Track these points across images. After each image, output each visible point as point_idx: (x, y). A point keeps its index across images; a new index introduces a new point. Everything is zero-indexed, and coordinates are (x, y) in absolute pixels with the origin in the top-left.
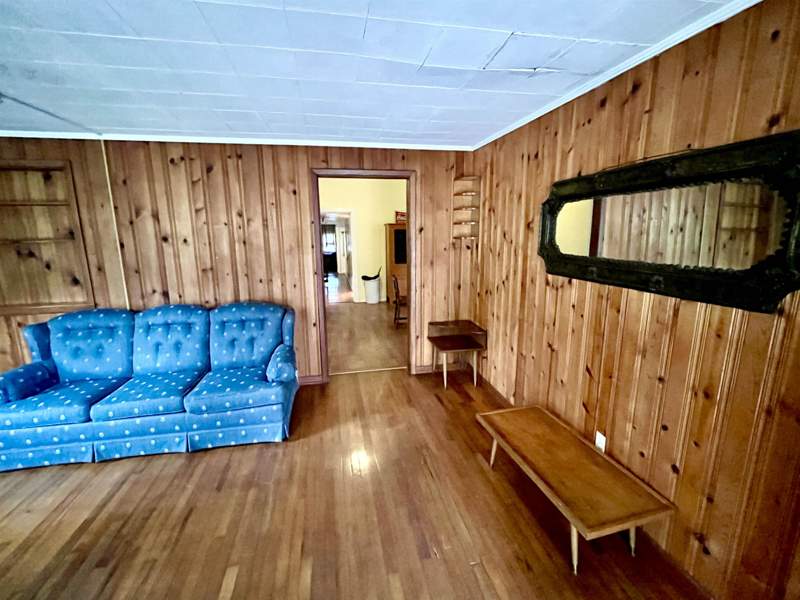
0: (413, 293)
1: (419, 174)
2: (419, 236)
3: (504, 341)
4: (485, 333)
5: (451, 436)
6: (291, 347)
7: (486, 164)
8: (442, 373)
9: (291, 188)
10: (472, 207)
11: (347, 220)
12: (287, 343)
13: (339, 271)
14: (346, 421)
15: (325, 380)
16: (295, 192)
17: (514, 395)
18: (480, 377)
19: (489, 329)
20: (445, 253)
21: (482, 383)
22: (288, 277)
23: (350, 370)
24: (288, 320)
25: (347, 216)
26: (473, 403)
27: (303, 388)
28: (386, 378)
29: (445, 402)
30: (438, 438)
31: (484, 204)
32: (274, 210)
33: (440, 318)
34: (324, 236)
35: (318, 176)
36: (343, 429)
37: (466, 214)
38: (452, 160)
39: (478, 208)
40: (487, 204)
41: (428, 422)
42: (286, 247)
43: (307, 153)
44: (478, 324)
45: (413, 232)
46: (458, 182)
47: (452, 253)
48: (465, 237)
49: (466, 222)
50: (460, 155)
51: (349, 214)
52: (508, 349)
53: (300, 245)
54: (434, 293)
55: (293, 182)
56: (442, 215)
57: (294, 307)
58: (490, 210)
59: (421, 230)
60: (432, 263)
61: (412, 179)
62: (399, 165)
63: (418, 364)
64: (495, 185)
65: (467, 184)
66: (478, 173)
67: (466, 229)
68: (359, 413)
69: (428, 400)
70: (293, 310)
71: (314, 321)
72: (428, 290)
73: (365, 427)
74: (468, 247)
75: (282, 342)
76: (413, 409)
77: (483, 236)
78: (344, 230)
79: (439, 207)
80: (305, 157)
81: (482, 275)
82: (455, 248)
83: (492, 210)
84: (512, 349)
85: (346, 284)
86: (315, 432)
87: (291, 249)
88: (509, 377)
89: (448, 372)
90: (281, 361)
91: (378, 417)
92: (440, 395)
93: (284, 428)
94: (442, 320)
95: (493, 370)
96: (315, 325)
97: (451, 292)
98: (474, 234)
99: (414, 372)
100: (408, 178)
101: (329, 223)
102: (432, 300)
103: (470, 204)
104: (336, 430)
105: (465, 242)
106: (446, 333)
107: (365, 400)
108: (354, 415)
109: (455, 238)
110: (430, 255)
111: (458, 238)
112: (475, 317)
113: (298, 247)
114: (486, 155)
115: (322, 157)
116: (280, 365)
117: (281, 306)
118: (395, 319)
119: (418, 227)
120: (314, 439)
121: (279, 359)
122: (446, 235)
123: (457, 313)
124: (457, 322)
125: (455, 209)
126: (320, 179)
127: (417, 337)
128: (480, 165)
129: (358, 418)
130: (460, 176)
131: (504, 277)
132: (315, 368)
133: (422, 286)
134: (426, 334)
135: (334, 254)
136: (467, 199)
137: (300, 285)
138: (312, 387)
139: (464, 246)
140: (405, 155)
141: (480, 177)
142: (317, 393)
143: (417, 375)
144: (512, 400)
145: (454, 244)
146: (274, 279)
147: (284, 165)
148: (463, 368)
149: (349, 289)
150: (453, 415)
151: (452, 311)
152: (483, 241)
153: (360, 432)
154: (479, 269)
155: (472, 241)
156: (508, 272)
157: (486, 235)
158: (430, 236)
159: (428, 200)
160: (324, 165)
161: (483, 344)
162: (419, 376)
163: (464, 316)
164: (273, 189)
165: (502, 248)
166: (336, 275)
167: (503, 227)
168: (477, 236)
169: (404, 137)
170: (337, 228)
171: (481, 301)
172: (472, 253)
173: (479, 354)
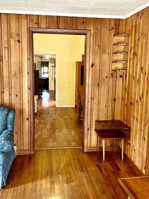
0: (87, 102)
1: (92, 32)
2: (91, 69)
3: (140, 134)
4: (129, 129)
5: (104, 191)
6: (12, 132)
7: (132, 27)
8: (102, 152)
9: (17, 39)
10: (124, 52)
11: (55, 59)
12: (9, 129)
13: (50, 89)
14: (42, 178)
15: (32, 153)
16: (19, 41)
17: (145, 168)
18: (125, 156)
19: (132, 126)
20: (106, 79)
21: (127, 160)
22: (13, 90)
23: (47, 147)
24: (11, 116)
25: (54, 57)
26: (120, 172)
27: (18, 157)
28: (68, 153)
29: (103, 170)
30: (96, 192)
31: (131, 50)
32: (7, 51)
33: (102, 118)
34: (42, 68)
35: (33, 32)
36: (38, 183)
37: (120, 57)
38: (113, 24)
39: (127, 53)
40: (132, 50)
41: (90, 182)
42: (13, 73)
43: (27, 19)
44: (125, 123)
45: (88, 66)
46: (116, 38)
47: (111, 80)
48: (119, 71)
49: (120, 61)
50: (118, 21)
51: (55, 55)
52: (142, 139)
53: (21, 72)
54: (99, 103)
55: (18, 35)
56: (106, 57)
57: (15, 108)
58: (134, 54)
59: (93, 65)
60: (98, 85)
61: (88, 35)
62: (81, 27)
63: (89, 146)
64: (137, 39)
65: (122, 38)
66: (128, 32)
67: (120, 65)
68: (50, 174)
69: (93, 168)
70: (14, 109)
71: (27, 117)
72: (96, 101)
73: (52, 182)
74: (121, 76)
75: (7, 129)
76: (83, 174)
77: (130, 70)
78: (53, 65)
79: (104, 52)
80: (26, 21)
81: (128, 94)
82: (113, 77)
83: (135, 54)
84: (144, 139)
85: (53, 97)
86: (22, 184)
87: (15, 74)
88: (142, 156)
89: (105, 152)
90: (4, 139)
91: (60, 176)
92: (100, 165)
93: (3, 180)
94: (104, 119)
95: (133, 152)
96: (27, 119)
97: (110, 103)
98: (125, 69)
99: (86, 151)
100: (85, 34)
101: (45, 61)
102: (98, 107)
103: (123, 51)
104: (34, 183)
105: (119, 73)
106: (106, 128)
107: (54, 165)
108: (47, 175)
109: (112, 70)
110: (98, 80)
111: (115, 70)
112: (124, 119)
113: (20, 73)
114: (132, 21)
115: (35, 21)
116: (3, 142)
117: (7, 107)
118: (79, 118)
119: (91, 63)
120: (20, 188)
121: (3, 138)
122: (107, 68)
123: (113, 116)
124: (113, 121)
125: (113, 53)
126: (34, 34)
127: (88, 129)
128: (129, 27)
129: (48, 177)
130: (117, 34)
131: (141, 95)
132: (26, 145)
133: (92, 99)
134: (94, 128)
135: (48, 79)
136: (121, 48)
137: (20, 95)
138: (24, 156)
139: (118, 75)
140: (85, 21)
141: (129, 34)
142: (26, 160)
143: (87, 153)
144: (144, 171)
145: (112, 74)
146: (4, 91)
147: (14, 25)
148: (115, 150)
149: (55, 99)
150: (107, 178)
151: (110, 114)
152: (129, 72)
153: (49, 185)
154: (127, 90)
155: (123, 72)
156: (143, 92)
157: (131, 69)
158: (98, 69)
159: (97, 47)
160: (36, 26)
161: (128, 136)
162: (89, 153)
163: (118, 118)
164: (6, 39)
165: (140, 77)
166: (48, 91)
167: (141, 64)
168: (126, 69)
169: (83, 10)
170: (49, 64)
171: (128, 109)
172: (123, 80)
173: (125, 142)
